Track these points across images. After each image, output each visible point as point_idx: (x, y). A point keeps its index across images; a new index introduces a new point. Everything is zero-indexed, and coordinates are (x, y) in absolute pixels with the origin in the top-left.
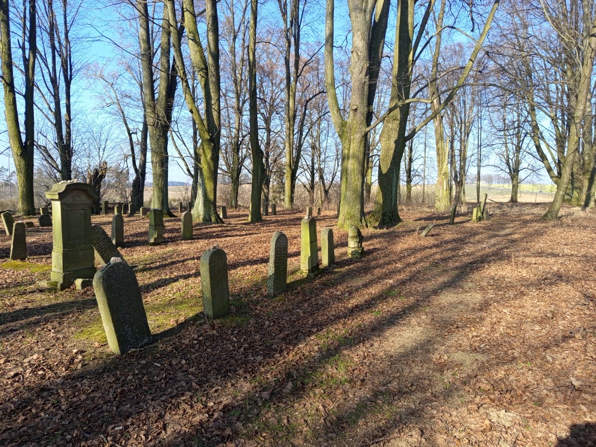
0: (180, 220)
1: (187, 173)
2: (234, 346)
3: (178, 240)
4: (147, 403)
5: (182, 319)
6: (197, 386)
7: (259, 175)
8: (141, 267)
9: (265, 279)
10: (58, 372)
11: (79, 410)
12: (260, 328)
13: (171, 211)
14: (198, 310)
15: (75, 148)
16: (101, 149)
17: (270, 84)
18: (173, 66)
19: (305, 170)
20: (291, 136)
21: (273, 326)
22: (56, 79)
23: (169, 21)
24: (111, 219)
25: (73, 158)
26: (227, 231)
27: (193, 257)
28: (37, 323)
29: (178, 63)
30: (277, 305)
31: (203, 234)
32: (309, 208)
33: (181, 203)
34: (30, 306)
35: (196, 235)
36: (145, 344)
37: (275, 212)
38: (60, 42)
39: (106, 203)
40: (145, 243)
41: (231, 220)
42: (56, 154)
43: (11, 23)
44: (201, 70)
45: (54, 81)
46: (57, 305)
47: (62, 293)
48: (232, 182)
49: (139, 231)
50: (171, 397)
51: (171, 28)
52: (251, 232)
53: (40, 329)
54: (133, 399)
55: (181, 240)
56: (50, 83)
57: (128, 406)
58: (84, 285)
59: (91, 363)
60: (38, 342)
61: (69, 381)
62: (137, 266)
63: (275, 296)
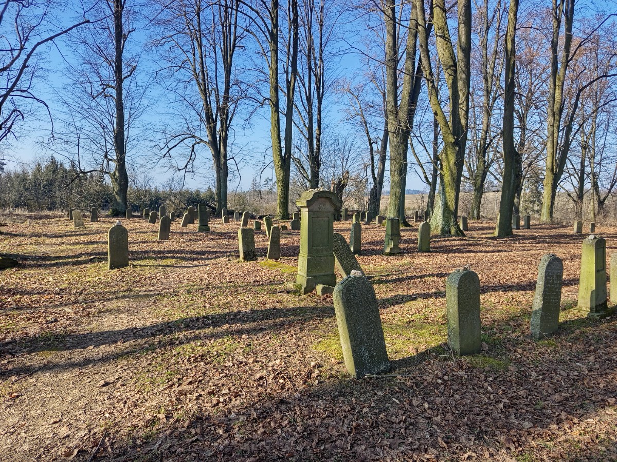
0: (417, 230)
1: (424, 180)
2: (489, 398)
3: (414, 252)
4: (384, 449)
5: (422, 348)
6: (445, 445)
7: (512, 181)
8: (377, 278)
9: (526, 313)
10: (297, 384)
11: (313, 437)
12: (524, 379)
13: (407, 220)
14: (441, 340)
15: (323, 160)
16: (344, 160)
17: (529, 75)
18: (419, 67)
19: (570, 175)
20: (556, 135)
21: (544, 380)
22: (311, 97)
23: (417, 21)
24: (350, 226)
25: (321, 169)
26: (470, 245)
27: (433, 273)
28: (282, 325)
29: (425, 63)
30: (545, 351)
31: (441, 247)
32: (578, 223)
33: (417, 212)
34: (278, 306)
35: (434, 248)
36: (382, 371)
37: (528, 226)
38: (315, 63)
39: (346, 210)
40: (381, 252)
41: (473, 232)
42: (307, 165)
43: (279, 52)
44: (449, 68)
45: (309, 99)
46: (300, 308)
47: (305, 296)
48: (475, 190)
49: (375, 239)
50: (412, 450)
51: (419, 28)
52: (500, 248)
53: (284, 332)
54: (369, 439)
55: (418, 252)
56: (306, 101)
57: (364, 447)
58: (324, 291)
59: (327, 381)
60: (281, 346)
61: (306, 397)
62: (373, 277)
63: (541, 338)
